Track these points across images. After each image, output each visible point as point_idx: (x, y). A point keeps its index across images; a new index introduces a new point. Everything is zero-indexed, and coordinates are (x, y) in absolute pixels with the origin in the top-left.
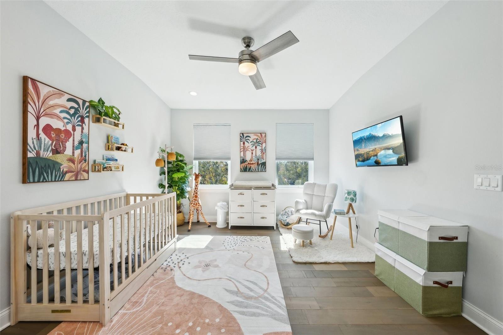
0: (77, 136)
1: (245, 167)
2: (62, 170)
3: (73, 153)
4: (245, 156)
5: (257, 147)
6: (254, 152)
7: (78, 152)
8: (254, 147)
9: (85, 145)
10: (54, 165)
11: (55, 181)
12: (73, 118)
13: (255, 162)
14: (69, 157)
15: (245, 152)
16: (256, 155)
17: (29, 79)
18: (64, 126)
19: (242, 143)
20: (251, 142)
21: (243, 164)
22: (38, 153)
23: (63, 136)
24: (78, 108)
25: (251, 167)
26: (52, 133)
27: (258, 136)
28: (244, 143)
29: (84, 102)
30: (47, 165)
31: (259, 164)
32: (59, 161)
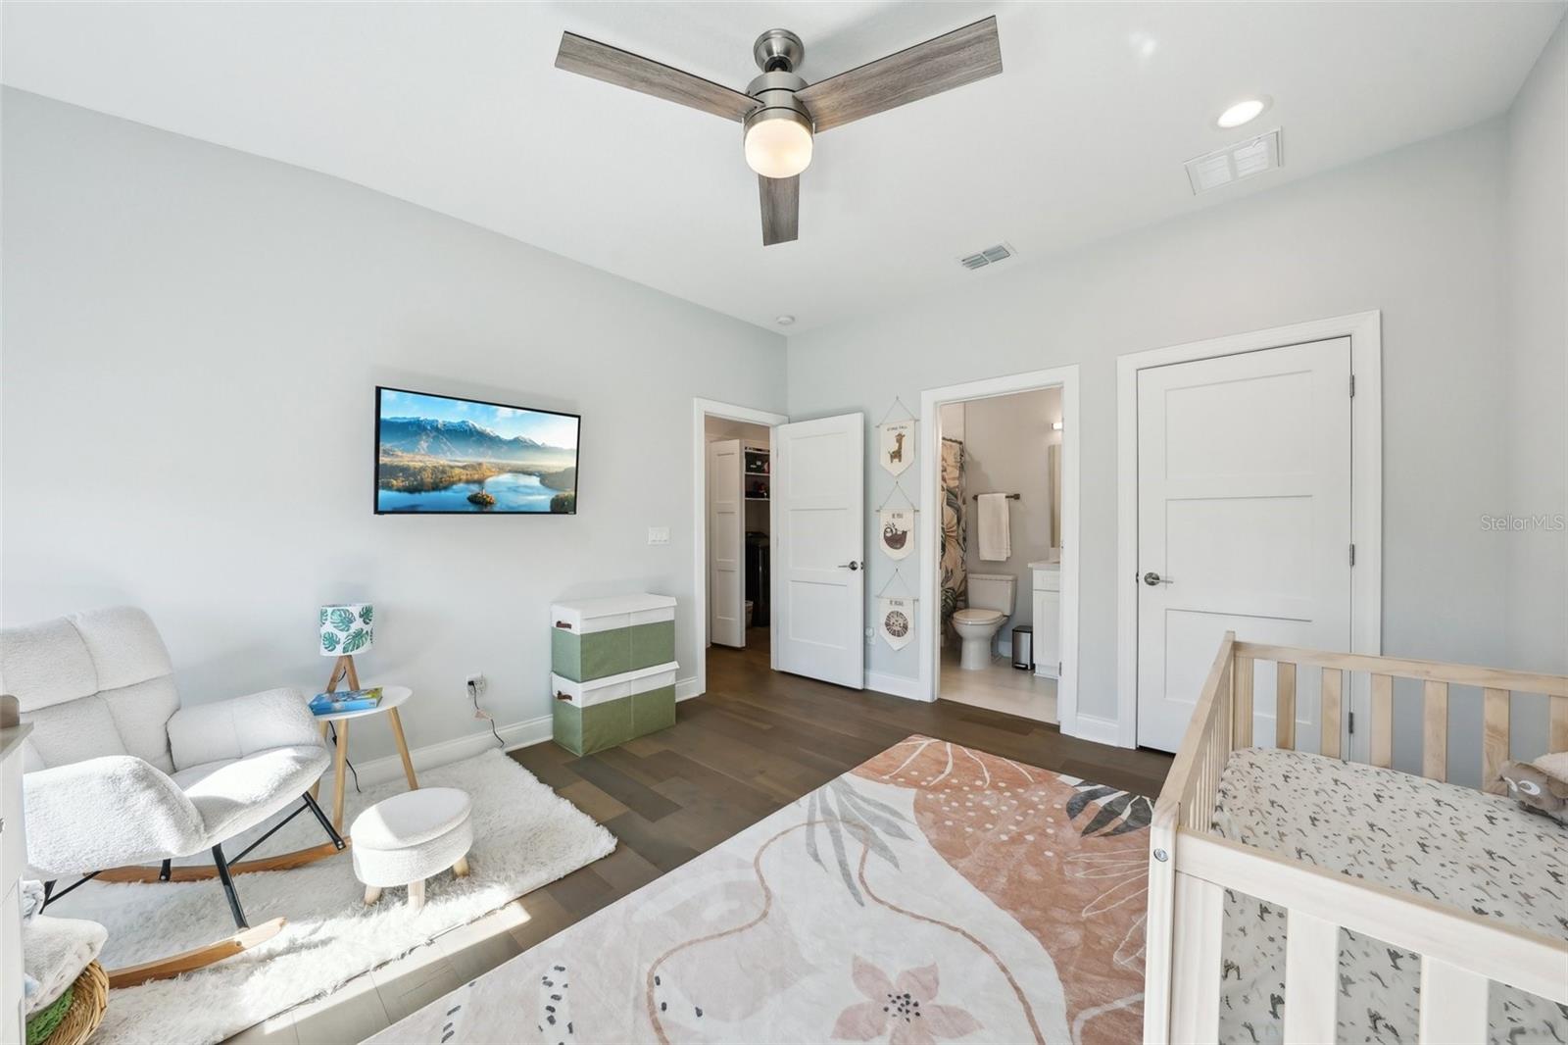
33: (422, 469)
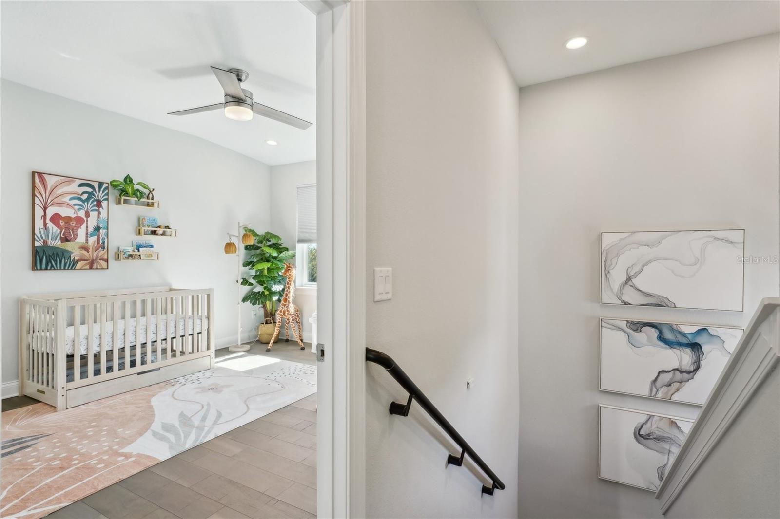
0: (92, 222)
2: (72, 258)
3: (87, 240)
7: (92, 240)
9: (103, 232)
10: (63, 254)
11: (65, 269)
12: (86, 203)
14: (81, 245)
17: (36, 174)
18: (74, 213)
22: (45, 242)
23: (73, 224)
24: (93, 192)
26: (61, 221)
29: (101, 184)
30: (55, 254)
32: (69, 249)
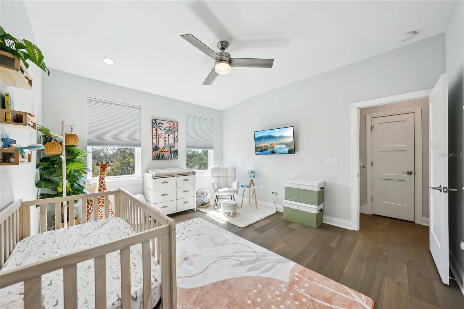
1: (158, 154)
4: (158, 143)
5: (170, 135)
6: (167, 140)
8: (167, 135)
13: (168, 149)
15: (158, 139)
16: (169, 143)
19: (154, 129)
20: (164, 129)
21: (156, 152)
25: (164, 154)
27: (170, 124)
28: (156, 130)
31: (172, 151)
33: (263, 147)
